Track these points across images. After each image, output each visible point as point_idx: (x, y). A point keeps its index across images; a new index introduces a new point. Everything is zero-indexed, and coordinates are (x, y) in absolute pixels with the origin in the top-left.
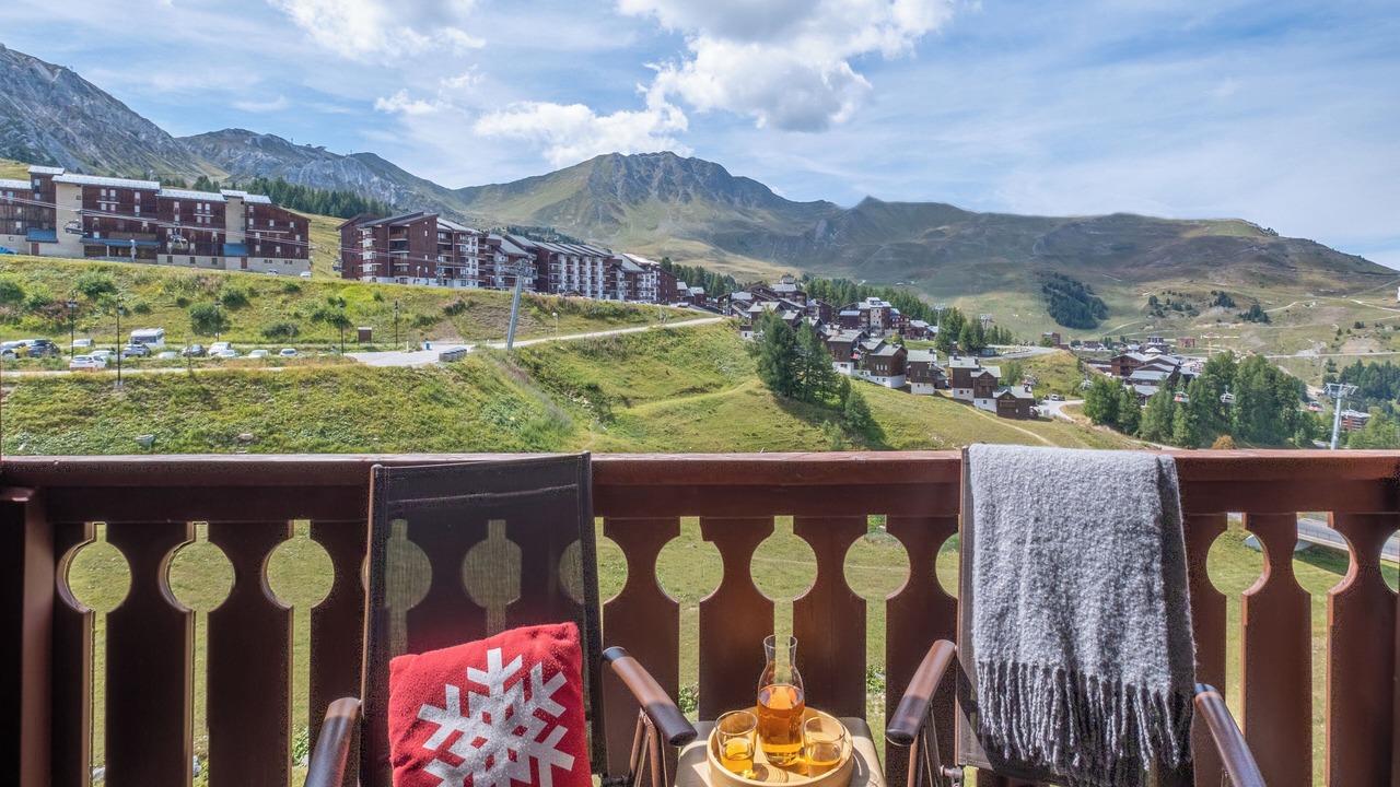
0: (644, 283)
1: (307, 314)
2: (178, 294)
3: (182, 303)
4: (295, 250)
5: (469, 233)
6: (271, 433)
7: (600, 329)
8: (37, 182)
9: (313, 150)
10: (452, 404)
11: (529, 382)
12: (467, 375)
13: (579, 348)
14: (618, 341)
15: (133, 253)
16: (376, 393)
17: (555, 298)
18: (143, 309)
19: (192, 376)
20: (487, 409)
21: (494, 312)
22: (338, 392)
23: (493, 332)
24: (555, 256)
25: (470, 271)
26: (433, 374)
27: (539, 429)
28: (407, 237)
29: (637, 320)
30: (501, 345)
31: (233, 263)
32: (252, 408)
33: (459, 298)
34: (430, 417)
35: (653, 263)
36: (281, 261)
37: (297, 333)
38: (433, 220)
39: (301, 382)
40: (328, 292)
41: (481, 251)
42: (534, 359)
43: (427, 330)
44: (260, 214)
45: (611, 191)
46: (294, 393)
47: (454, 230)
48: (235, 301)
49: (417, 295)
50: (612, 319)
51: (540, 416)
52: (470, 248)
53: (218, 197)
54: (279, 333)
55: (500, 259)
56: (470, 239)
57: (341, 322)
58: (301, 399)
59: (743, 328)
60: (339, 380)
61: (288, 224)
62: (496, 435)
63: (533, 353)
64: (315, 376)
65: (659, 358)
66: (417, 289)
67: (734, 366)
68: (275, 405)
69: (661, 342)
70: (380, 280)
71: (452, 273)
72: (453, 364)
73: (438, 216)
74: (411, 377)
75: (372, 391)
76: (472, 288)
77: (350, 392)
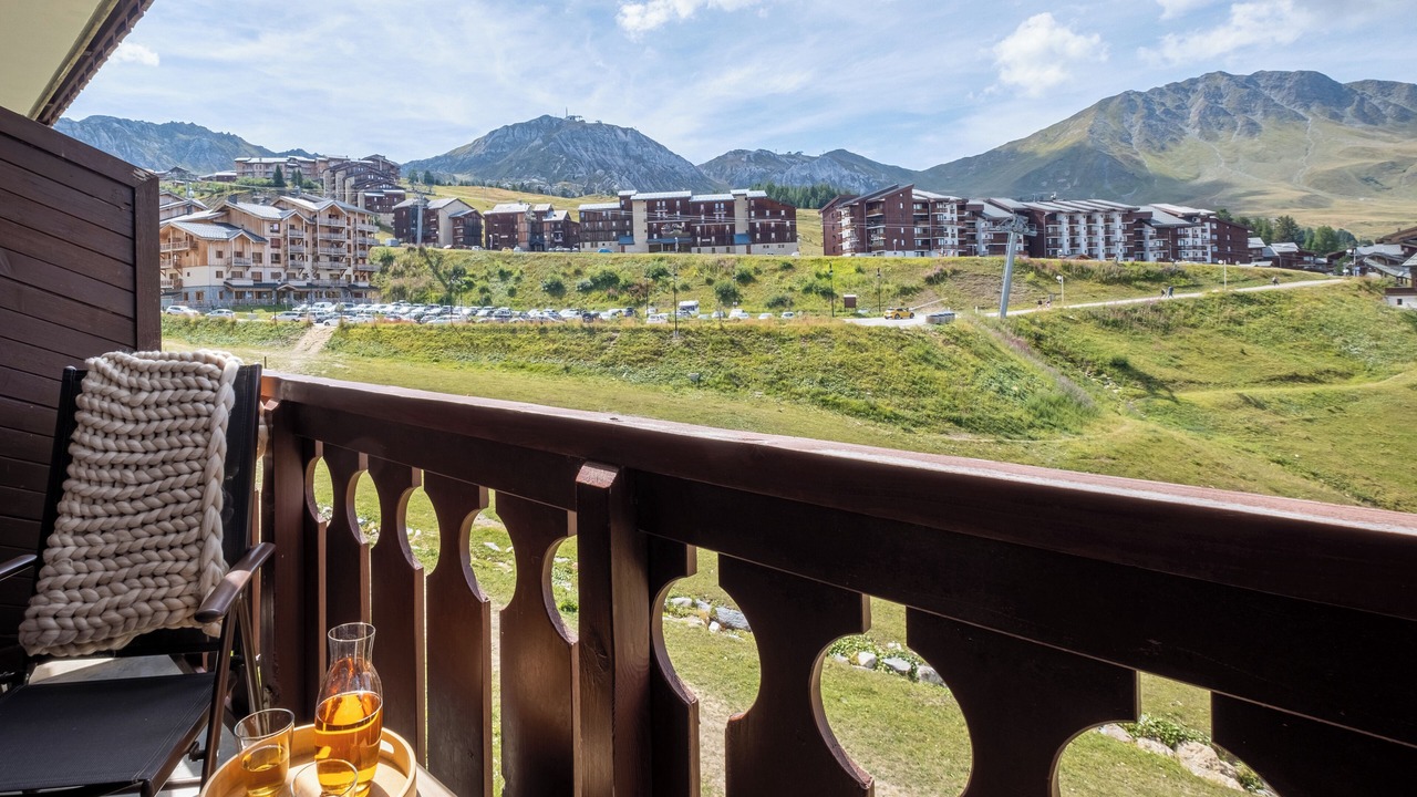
0: (1190, 241)
1: (799, 288)
2: (707, 275)
3: (709, 282)
4: (786, 235)
5: (947, 201)
6: (780, 379)
7: (1125, 296)
8: (623, 202)
9: (793, 157)
10: (944, 367)
11: (1031, 354)
12: (959, 339)
13: (1095, 318)
14: (1156, 309)
15: (677, 247)
16: (867, 350)
17: (1056, 262)
18: (686, 288)
19: (722, 329)
20: (983, 375)
21: (980, 280)
22: (833, 347)
23: (981, 301)
24: (1053, 217)
25: (949, 240)
26: (921, 335)
27: (1051, 404)
28: (883, 211)
29: (1182, 284)
30: (994, 314)
31: (741, 249)
32: (765, 357)
33: (941, 266)
34: (921, 378)
35: (1203, 212)
36: (775, 245)
37: (792, 304)
38: (908, 191)
39: (802, 336)
40: (815, 268)
41: (960, 219)
42: (1035, 328)
43: (908, 300)
44: (759, 206)
45: (1122, 140)
46: (797, 346)
47: (929, 199)
48: (745, 279)
49: (895, 265)
50: (1144, 284)
51: (1050, 389)
52: (948, 215)
53: (728, 197)
54: (779, 303)
55: (983, 225)
56: (948, 207)
57: (828, 294)
58: (803, 352)
59: (1390, 292)
60: (833, 336)
61: (780, 213)
62: (995, 404)
63: (1033, 322)
64: (812, 332)
65: (1227, 333)
66: (896, 261)
67: (1378, 347)
68: (782, 355)
69: (1229, 311)
70: (858, 255)
71: (928, 245)
72: (941, 327)
73: (913, 186)
74: (901, 339)
75: (862, 348)
76: (952, 256)
77: (843, 348)
